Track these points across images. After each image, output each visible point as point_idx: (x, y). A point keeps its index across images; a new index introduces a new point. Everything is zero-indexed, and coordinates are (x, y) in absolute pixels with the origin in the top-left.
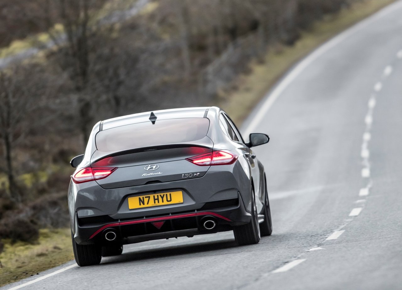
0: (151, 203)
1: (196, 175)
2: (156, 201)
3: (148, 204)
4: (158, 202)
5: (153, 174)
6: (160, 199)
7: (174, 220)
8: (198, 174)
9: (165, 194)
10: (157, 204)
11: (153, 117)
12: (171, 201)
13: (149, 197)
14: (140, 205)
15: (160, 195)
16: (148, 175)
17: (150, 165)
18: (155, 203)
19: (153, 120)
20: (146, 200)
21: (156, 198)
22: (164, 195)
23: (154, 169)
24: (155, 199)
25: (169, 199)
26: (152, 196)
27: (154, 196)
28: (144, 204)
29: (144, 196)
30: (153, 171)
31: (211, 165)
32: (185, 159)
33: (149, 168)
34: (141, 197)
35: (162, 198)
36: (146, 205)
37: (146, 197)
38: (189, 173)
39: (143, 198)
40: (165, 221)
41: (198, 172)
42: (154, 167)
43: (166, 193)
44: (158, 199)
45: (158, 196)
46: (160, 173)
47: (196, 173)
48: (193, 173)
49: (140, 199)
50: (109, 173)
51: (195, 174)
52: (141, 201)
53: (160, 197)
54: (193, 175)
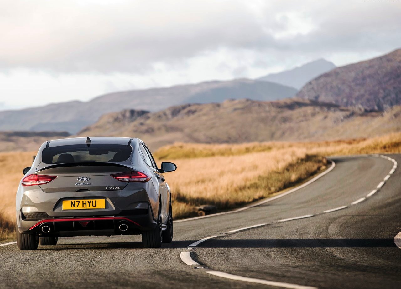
0: (80, 207)
2: (84, 205)
3: (77, 207)
4: (86, 206)
5: (84, 184)
6: (88, 204)
7: (96, 221)
8: (119, 187)
10: (85, 207)
11: (89, 141)
12: (95, 206)
13: (79, 202)
14: (72, 207)
15: (88, 201)
16: (80, 184)
17: (82, 177)
18: (83, 206)
19: (89, 143)
20: (76, 204)
21: (84, 202)
22: (91, 201)
24: (83, 204)
25: (94, 205)
26: (81, 201)
27: (83, 201)
28: (74, 207)
29: (75, 201)
30: (84, 182)
31: (129, 181)
32: (110, 175)
33: (81, 179)
34: (73, 201)
35: (89, 203)
36: (76, 208)
37: (76, 202)
38: (112, 186)
39: (74, 202)
40: (89, 221)
42: (85, 179)
43: (93, 200)
44: (86, 204)
45: (86, 201)
46: (89, 184)
49: (72, 202)
50: (49, 180)
51: (116, 187)
52: (73, 204)
53: (87, 202)
54: (115, 187)
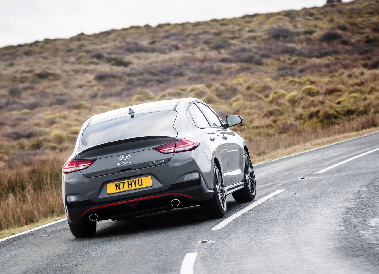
0: (126, 188)
1: (161, 162)
3: (123, 188)
4: (132, 187)
5: (126, 163)
9: (137, 179)
11: (131, 112)
12: (142, 185)
13: (124, 183)
16: (122, 164)
17: (123, 156)
18: (129, 187)
19: (132, 115)
20: (121, 185)
21: (130, 183)
23: (126, 159)
28: (120, 189)
30: (126, 161)
31: (174, 152)
32: (153, 149)
33: (122, 158)
35: (135, 183)
37: (121, 183)
38: (155, 161)
39: (119, 183)
40: (138, 202)
41: (164, 160)
42: (127, 157)
46: (131, 162)
47: (162, 160)
48: (159, 161)
49: (116, 184)
50: (89, 164)
52: (118, 187)
53: (132, 182)
54: (160, 162)
